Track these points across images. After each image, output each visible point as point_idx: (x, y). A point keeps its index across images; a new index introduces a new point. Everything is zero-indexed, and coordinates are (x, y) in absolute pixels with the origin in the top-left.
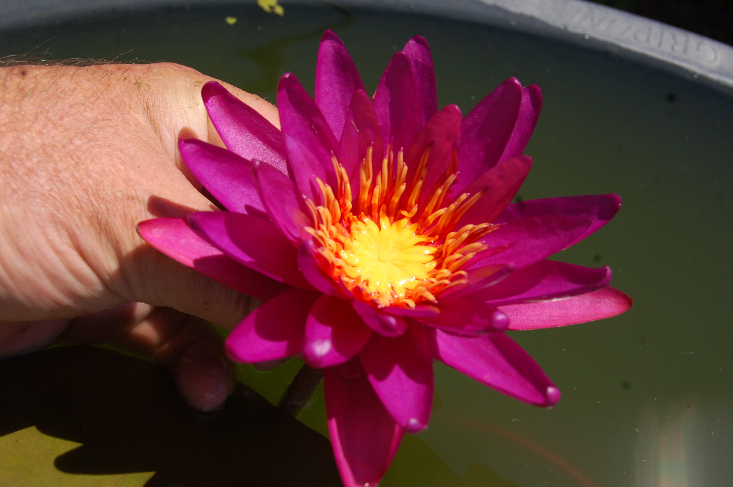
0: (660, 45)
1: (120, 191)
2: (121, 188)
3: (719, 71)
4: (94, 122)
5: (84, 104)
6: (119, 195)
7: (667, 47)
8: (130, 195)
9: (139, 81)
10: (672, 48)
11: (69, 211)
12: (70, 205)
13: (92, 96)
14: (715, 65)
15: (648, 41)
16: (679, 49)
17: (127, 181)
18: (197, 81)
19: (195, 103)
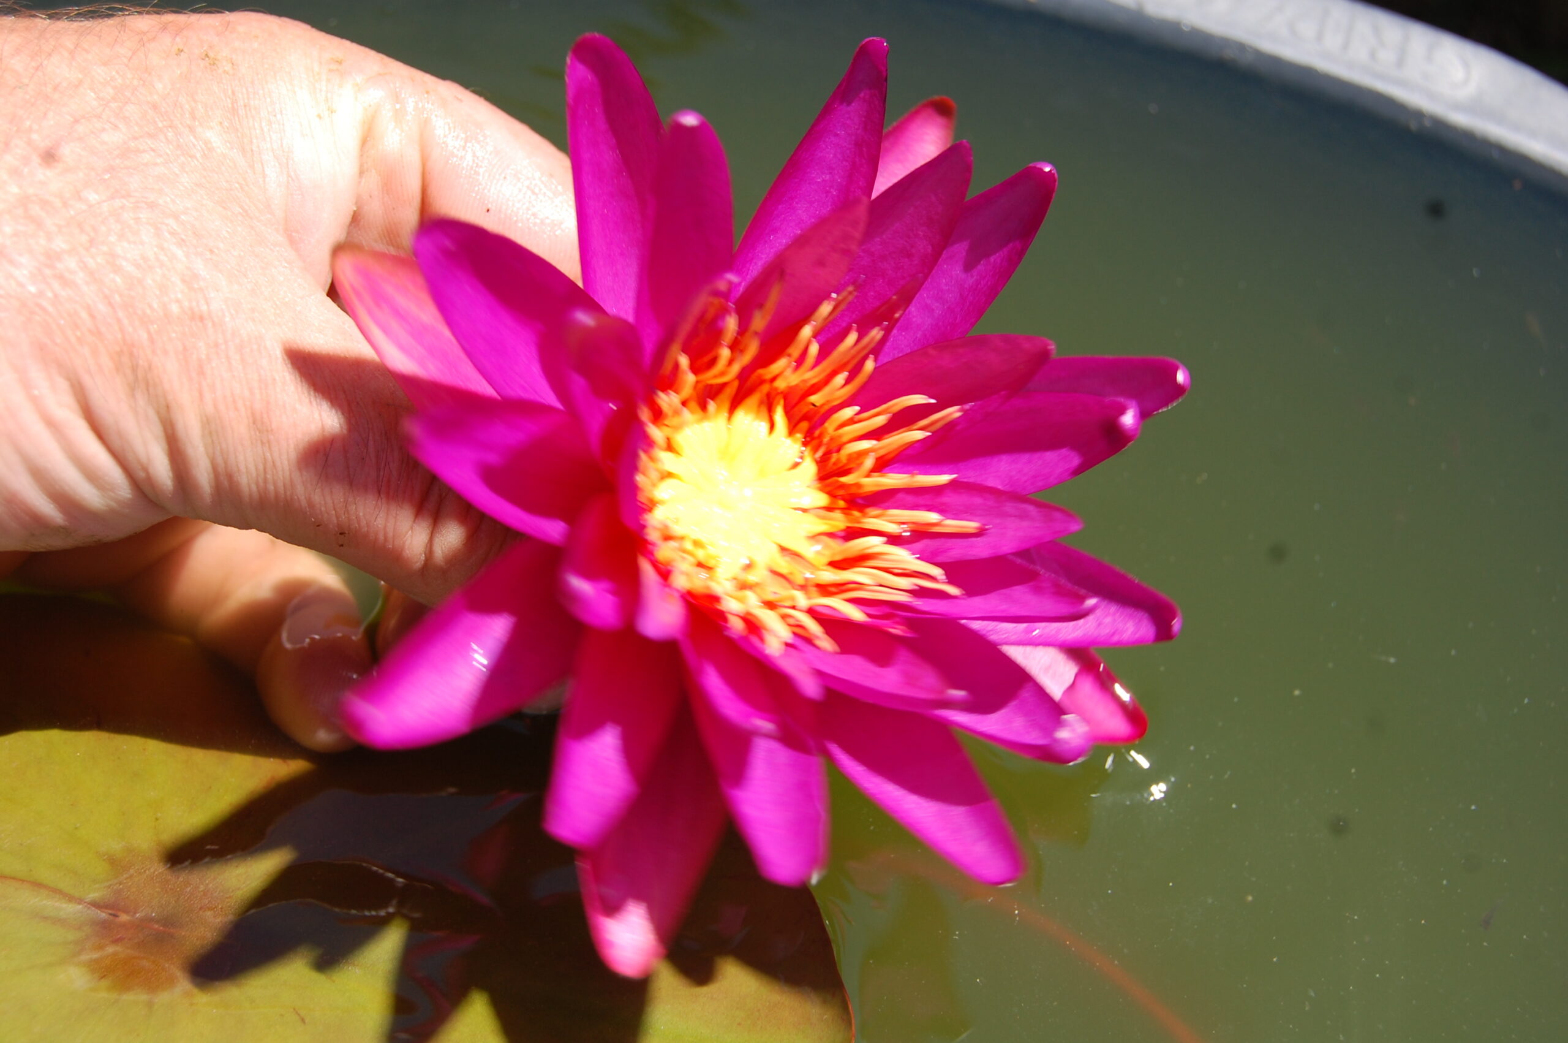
1: (178, 301)
2: (179, 295)
6: (175, 308)
8: (196, 310)
9: (210, 51)
13: (115, 99)
17: (190, 280)
18: (332, 59)
19: (329, 110)
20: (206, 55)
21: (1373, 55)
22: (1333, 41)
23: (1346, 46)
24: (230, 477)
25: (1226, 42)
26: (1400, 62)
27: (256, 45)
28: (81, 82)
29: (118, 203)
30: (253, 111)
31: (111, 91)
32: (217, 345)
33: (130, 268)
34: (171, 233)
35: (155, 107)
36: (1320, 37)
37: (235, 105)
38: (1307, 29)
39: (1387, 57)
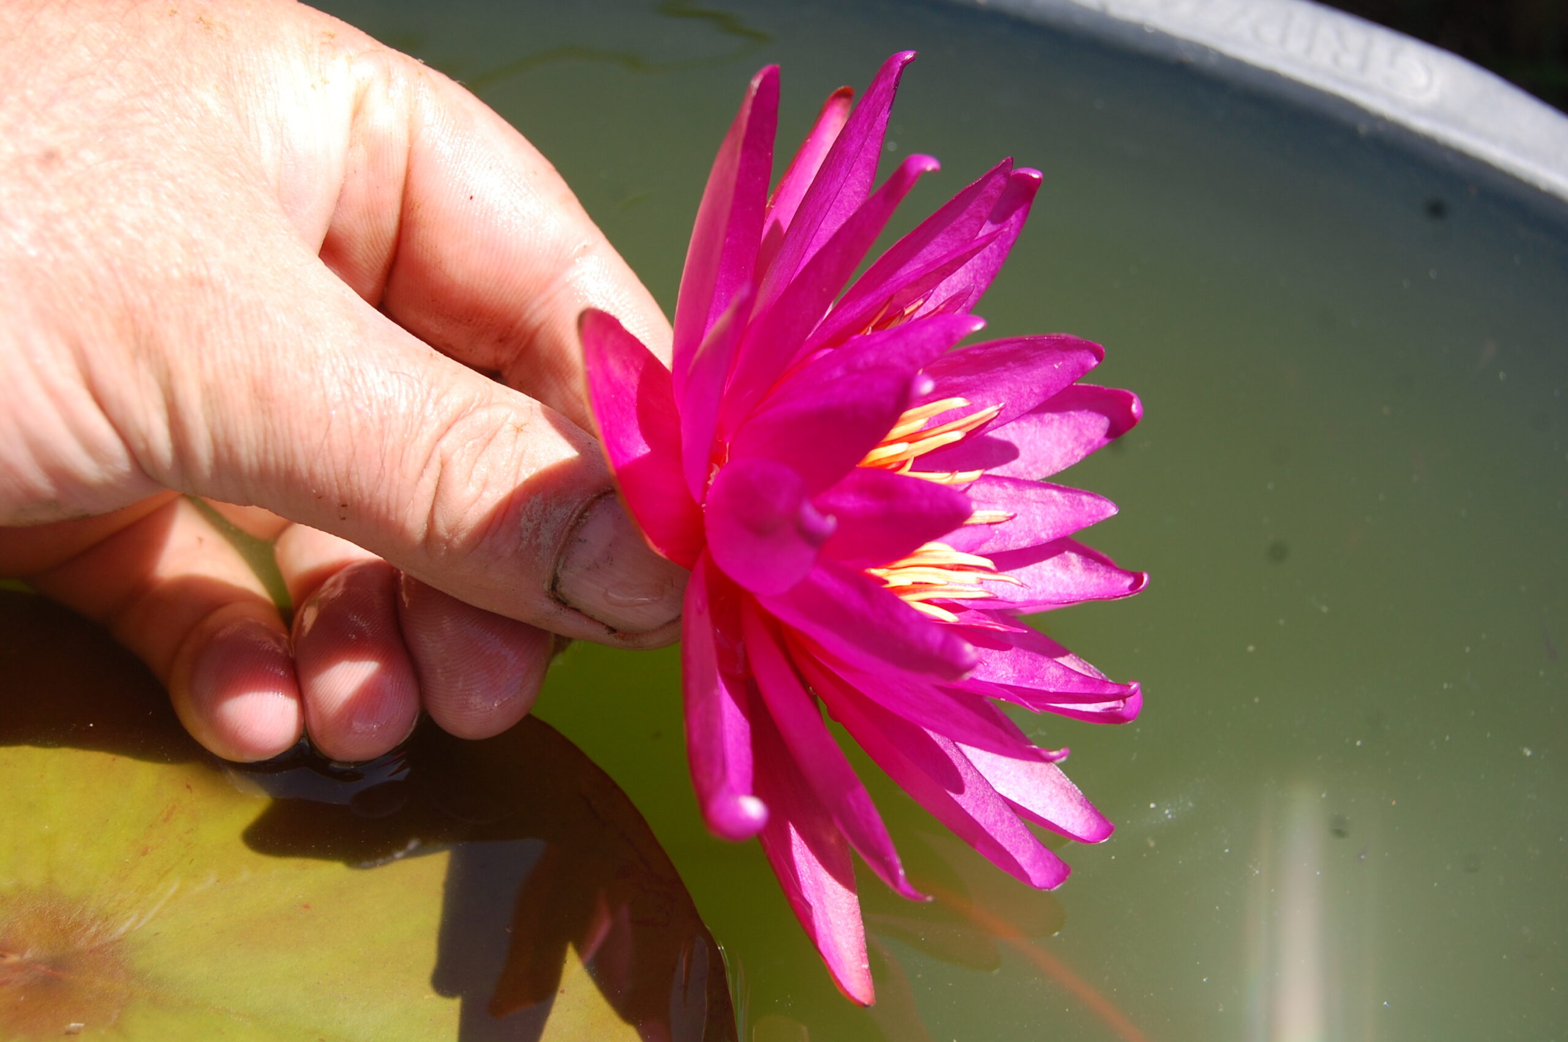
1: (178, 266)
2: (179, 260)
6: (175, 273)
8: (195, 273)
9: (204, 17)
11: (75, 304)
12: (78, 291)
17: (189, 245)
18: (324, 33)
19: (322, 81)
20: (200, 18)
21: (1336, 59)
22: (1296, 46)
23: (1309, 50)
24: (230, 448)
25: (1191, 45)
26: (1363, 67)
27: (249, 13)
28: (74, 37)
29: (115, 164)
30: (248, 78)
31: (104, 47)
32: (216, 311)
33: (130, 232)
34: (168, 196)
35: (150, 66)
36: (1283, 40)
37: (230, 70)
38: (1271, 33)
39: (1350, 61)
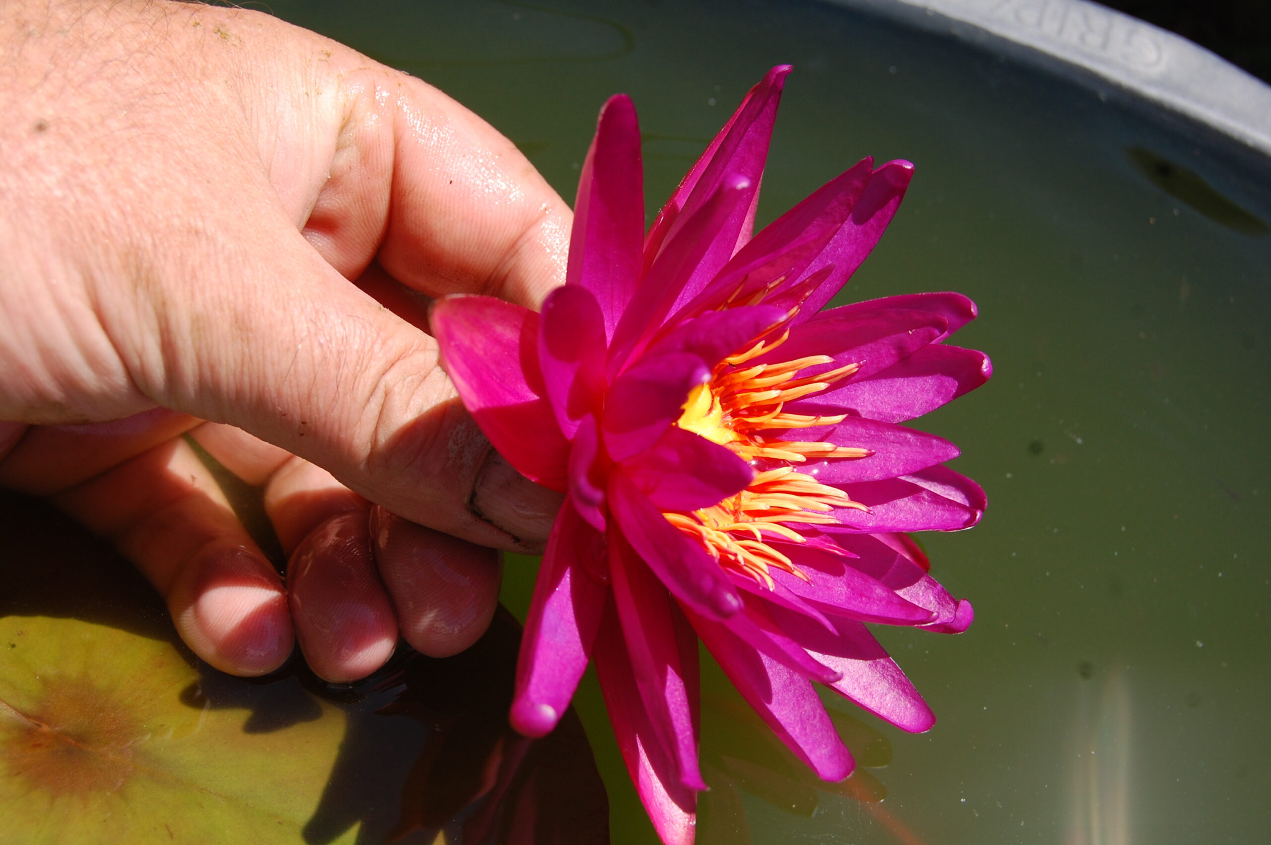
0: (1061, 31)
1: (179, 216)
2: (180, 212)
3: (1162, 82)
4: (142, 96)
5: (125, 63)
6: (176, 222)
7: (1072, 36)
8: (193, 225)
9: (222, 30)
10: (1082, 38)
11: (89, 239)
12: (92, 229)
13: (139, 51)
14: (1156, 71)
15: (1039, 23)
16: (1094, 40)
18: (322, 51)
29: (134, 132)
32: (208, 256)
